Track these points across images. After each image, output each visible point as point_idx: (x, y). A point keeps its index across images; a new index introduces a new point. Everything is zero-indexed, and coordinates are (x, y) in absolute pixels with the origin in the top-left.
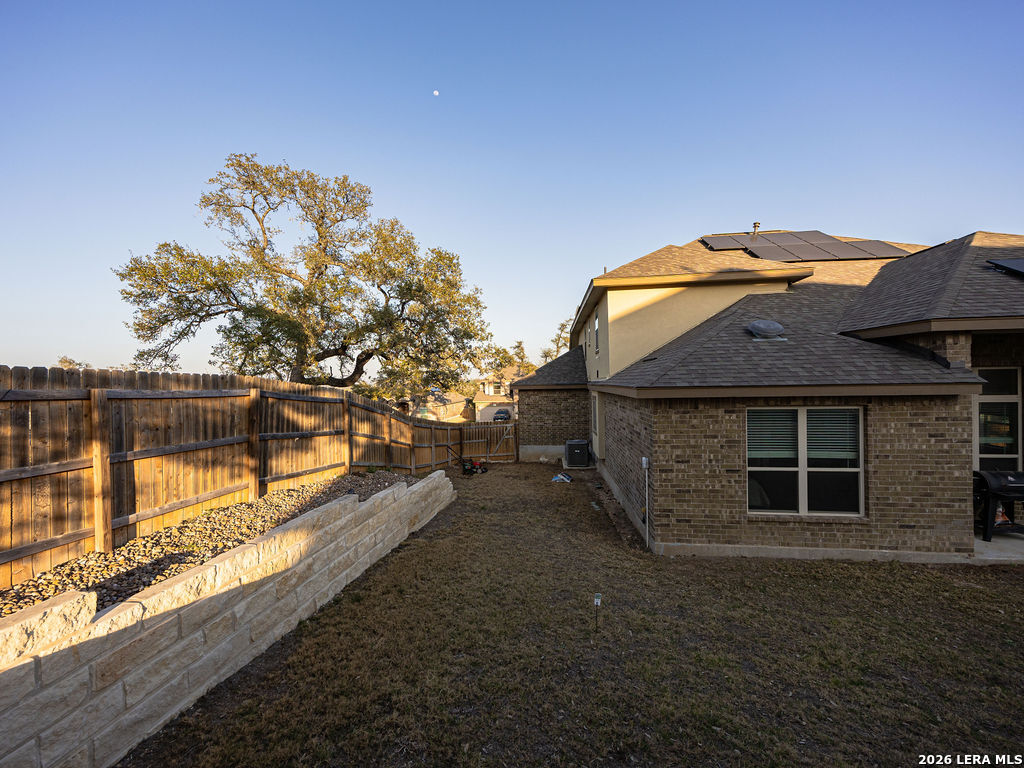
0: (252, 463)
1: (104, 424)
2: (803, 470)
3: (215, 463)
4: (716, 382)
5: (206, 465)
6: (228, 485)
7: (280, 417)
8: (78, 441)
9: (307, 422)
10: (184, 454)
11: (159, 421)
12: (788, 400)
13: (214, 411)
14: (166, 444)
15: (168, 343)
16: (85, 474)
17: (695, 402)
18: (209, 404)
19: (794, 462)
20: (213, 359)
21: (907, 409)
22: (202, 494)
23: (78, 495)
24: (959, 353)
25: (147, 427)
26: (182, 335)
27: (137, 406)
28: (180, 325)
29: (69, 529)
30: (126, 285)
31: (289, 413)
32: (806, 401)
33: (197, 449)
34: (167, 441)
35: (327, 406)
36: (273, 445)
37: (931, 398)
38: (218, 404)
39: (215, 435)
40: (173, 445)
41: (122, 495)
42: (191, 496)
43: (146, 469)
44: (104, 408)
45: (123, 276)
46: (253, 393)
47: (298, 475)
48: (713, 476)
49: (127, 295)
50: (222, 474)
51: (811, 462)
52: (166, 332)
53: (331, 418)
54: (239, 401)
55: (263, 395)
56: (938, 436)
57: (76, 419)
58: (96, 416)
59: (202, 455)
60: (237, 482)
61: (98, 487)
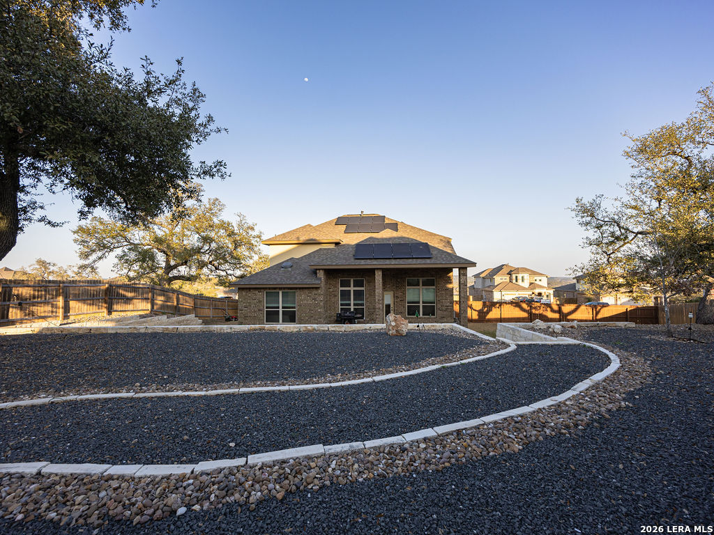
0: (106, 305)
1: (63, 292)
2: (281, 310)
3: (93, 304)
4: (251, 283)
5: (90, 305)
6: (97, 311)
7: (118, 294)
8: (57, 295)
9: (130, 295)
10: (84, 301)
11: (77, 292)
12: (275, 288)
13: (94, 290)
14: (78, 298)
15: (94, 261)
16: (58, 303)
17: (250, 289)
18: (92, 288)
19: (278, 308)
20: (113, 269)
21: (307, 291)
22: (89, 312)
23: (56, 308)
24: (321, 274)
25: (73, 294)
26: (100, 258)
27: (71, 289)
28: (100, 254)
29: (54, 314)
30: (76, 236)
31: (121, 291)
32: (280, 289)
33: (87, 300)
34: (79, 297)
35: (140, 290)
36: (114, 301)
37: (313, 288)
38: (95, 288)
39: (94, 296)
40: (81, 298)
41: (67, 309)
42: (85, 312)
43: (72, 304)
44: (63, 289)
45: (74, 232)
46: (107, 285)
47: (125, 311)
48: (255, 312)
49: (75, 241)
50: (94, 308)
51: (283, 308)
52: (94, 257)
53: (142, 294)
54: (102, 288)
55: (110, 286)
56: (315, 299)
57: (56, 291)
58: (61, 291)
59: (89, 302)
60: (100, 310)
61: (61, 307)
